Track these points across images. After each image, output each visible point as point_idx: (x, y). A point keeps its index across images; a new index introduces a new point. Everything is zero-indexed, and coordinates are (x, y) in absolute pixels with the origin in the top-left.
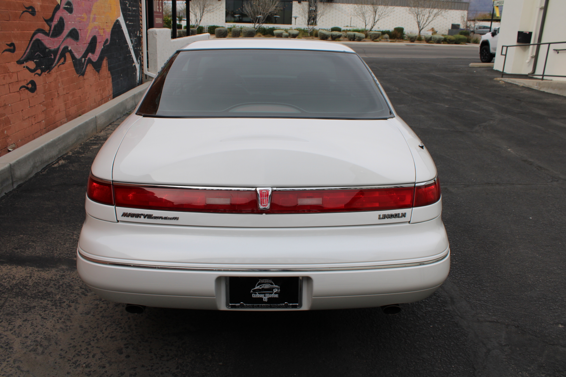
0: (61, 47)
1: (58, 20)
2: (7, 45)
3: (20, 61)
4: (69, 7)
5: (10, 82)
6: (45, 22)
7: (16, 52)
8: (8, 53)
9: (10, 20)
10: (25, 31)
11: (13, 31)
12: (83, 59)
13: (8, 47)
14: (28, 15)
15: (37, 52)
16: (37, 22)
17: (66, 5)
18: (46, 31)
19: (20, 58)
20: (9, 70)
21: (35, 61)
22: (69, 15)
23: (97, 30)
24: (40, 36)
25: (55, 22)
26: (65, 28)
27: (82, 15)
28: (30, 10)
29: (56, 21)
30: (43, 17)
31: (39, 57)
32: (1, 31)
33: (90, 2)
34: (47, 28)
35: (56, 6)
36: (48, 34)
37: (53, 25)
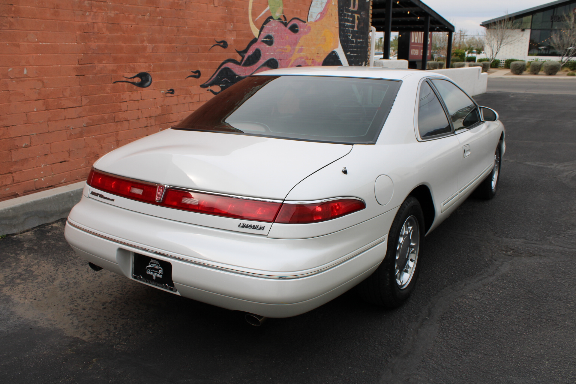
1: (253, 51)
2: (192, 72)
3: (204, 85)
4: (268, 40)
5: (191, 102)
6: (237, 53)
7: (200, 78)
8: (192, 78)
9: (198, 52)
10: (213, 60)
11: (200, 61)
13: (193, 74)
14: (219, 48)
15: (224, 78)
16: (228, 53)
17: (265, 38)
18: (238, 61)
19: (204, 83)
20: (191, 92)
21: (221, 85)
22: (268, 47)
23: (304, 60)
24: (230, 65)
25: (249, 53)
26: (262, 58)
27: (285, 47)
28: (222, 44)
29: (251, 52)
30: (236, 50)
31: (226, 82)
32: (188, 61)
33: (297, 35)
34: (239, 58)
35: (252, 39)
36: (239, 64)
37: (246, 56)
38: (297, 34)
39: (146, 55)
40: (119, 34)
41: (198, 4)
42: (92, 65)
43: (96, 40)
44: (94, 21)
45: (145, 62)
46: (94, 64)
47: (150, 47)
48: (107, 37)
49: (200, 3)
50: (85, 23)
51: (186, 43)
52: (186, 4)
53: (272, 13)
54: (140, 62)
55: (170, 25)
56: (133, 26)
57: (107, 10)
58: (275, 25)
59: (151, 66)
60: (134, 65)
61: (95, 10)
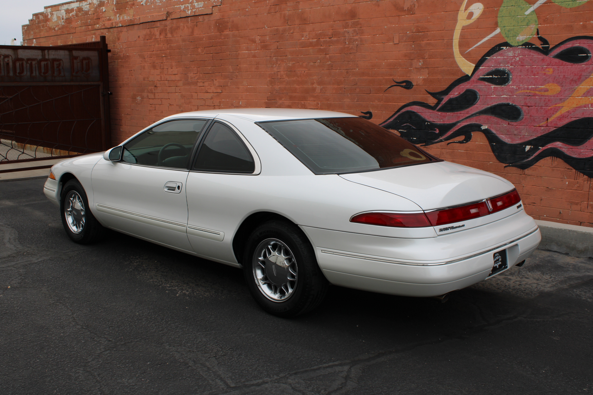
0: (459, 124)
1: (460, 93)
2: (362, 112)
4: (496, 77)
6: (429, 95)
7: (372, 120)
9: (370, 94)
10: (390, 102)
11: (372, 102)
12: (528, 148)
13: (363, 115)
14: (398, 89)
15: (406, 123)
16: (413, 95)
17: (488, 75)
18: (429, 104)
21: (399, 130)
22: (494, 87)
25: (452, 96)
26: (478, 103)
27: (542, 87)
28: (404, 84)
29: (456, 94)
30: (425, 90)
31: (408, 128)
32: (357, 102)
33: (583, 65)
34: (432, 101)
35: (459, 77)
36: (433, 108)
37: (446, 99)
38: (585, 63)
39: (315, 95)
40: (294, 79)
41: (372, 44)
42: (275, 101)
43: (279, 84)
44: (278, 70)
45: (314, 101)
46: (277, 100)
47: (318, 88)
48: (286, 81)
49: (374, 43)
50: (273, 72)
51: (356, 84)
52: (358, 47)
53: (506, 38)
54: (309, 101)
55: (339, 69)
56: (306, 72)
57: (287, 61)
58: (515, 54)
59: (319, 104)
60: (304, 103)
61: (279, 63)
